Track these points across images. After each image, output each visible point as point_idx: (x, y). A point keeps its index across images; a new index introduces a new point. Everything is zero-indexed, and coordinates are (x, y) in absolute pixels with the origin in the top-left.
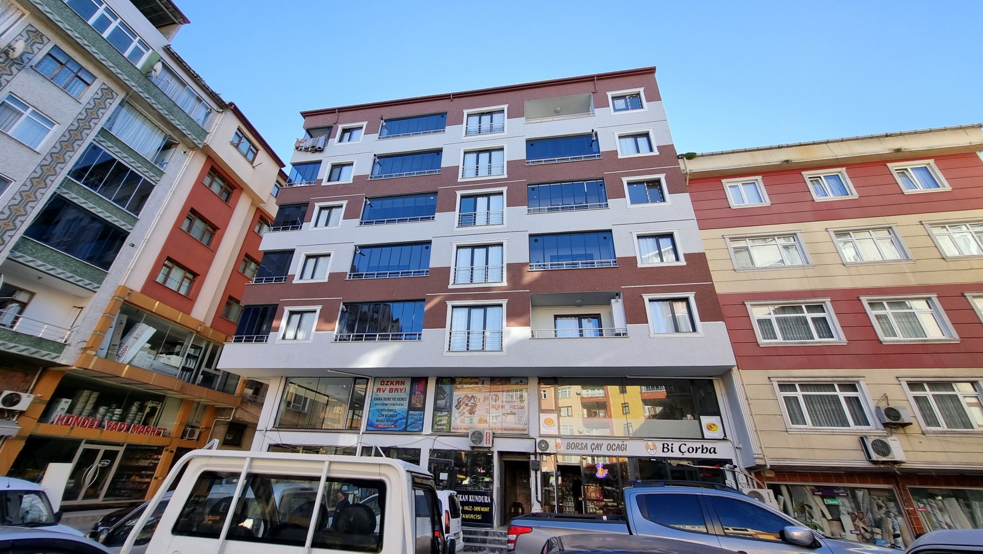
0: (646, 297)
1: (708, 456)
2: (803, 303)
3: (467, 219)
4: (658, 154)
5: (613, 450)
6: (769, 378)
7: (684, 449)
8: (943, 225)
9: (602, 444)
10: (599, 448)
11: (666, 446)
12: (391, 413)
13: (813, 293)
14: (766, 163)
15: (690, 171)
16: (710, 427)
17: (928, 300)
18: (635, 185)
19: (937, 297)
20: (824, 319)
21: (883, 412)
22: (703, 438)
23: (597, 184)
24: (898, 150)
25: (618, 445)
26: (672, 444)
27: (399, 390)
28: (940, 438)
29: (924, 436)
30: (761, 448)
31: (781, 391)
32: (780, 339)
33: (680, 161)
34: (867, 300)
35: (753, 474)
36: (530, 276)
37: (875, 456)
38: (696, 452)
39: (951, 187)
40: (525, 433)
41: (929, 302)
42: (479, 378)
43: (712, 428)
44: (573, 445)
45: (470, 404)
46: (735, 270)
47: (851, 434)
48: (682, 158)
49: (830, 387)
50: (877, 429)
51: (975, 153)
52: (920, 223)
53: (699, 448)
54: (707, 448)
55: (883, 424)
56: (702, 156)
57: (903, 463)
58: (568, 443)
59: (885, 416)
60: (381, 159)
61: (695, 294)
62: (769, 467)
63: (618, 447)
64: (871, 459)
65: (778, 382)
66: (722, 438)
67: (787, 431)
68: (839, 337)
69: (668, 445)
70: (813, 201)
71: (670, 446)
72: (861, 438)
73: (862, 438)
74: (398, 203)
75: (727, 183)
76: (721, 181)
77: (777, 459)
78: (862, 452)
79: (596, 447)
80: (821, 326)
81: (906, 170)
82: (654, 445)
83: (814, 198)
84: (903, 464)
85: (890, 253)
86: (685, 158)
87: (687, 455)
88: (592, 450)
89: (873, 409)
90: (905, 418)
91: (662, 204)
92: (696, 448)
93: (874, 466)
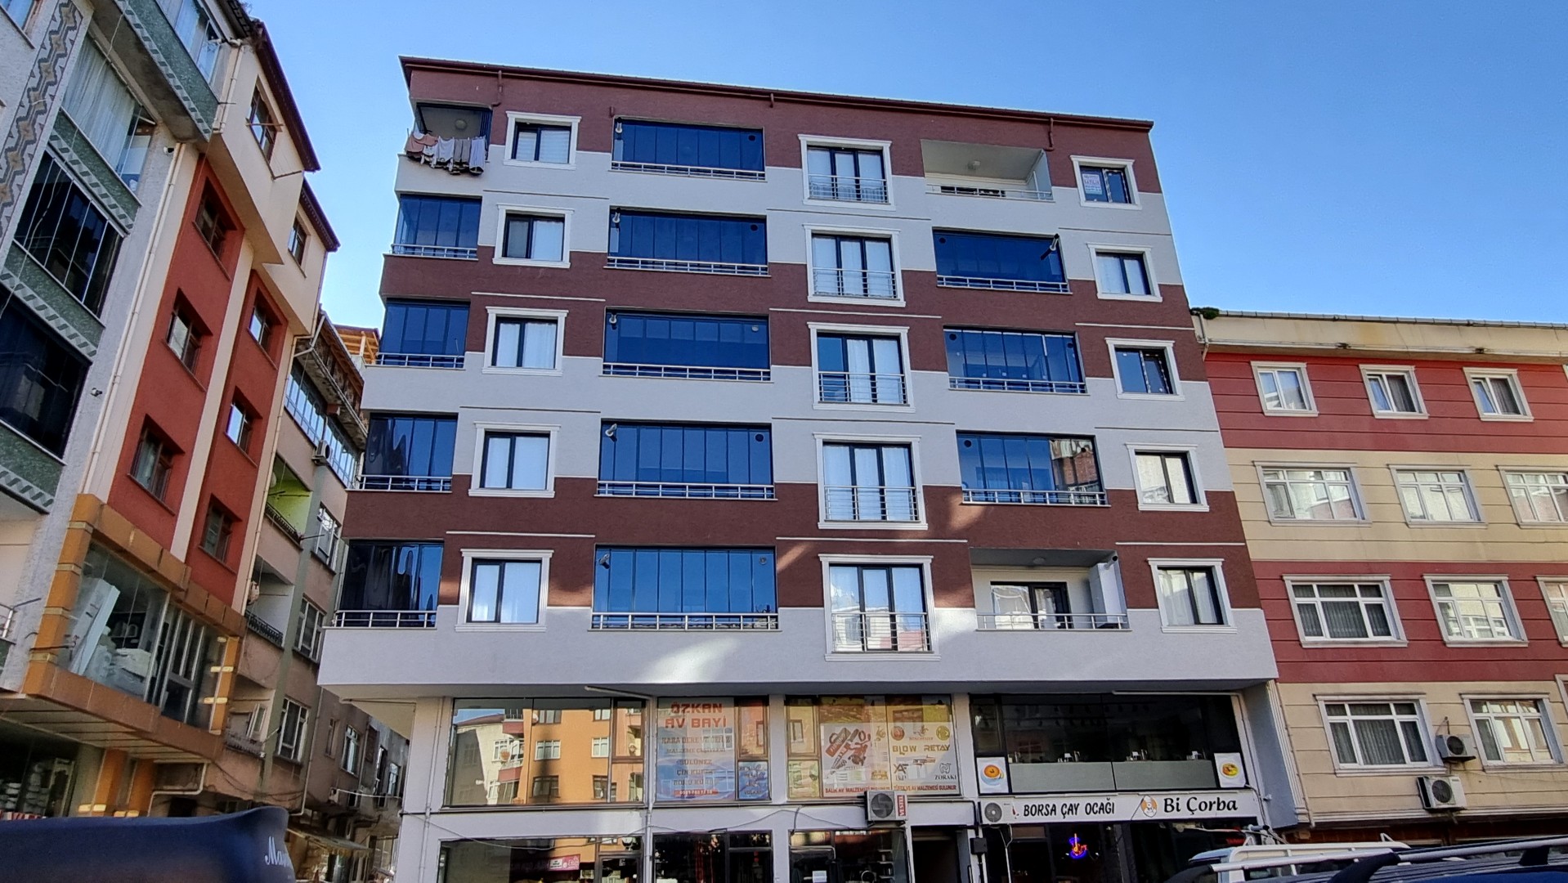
0: (1154, 563)
1: (1226, 814)
2: (1356, 580)
3: (835, 386)
4: (1160, 300)
5: (1095, 813)
6: (1314, 696)
7: (1194, 805)
8: (1519, 472)
9: (1078, 804)
10: (1074, 811)
11: (1169, 802)
12: (703, 767)
13: (1369, 567)
14: (1316, 344)
15: (1210, 340)
16: (1227, 770)
17: (1497, 584)
18: (1125, 354)
19: (1508, 581)
20: (1380, 606)
21: (1446, 742)
22: (1219, 787)
23: (1064, 344)
24: (1480, 351)
25: (1102, 804)
26: (1178, 799)
27: (712, 721)
28: (1501, 775)
29: (1483, 773)
30: (1304, 799)
31: (1330, 714)
32: (1326, 637)
33: (1194, 319)
34: (1433, 581)
35: (1283, 836)
36: (965, 513)
37: (1435, 803)
38: (1210, 809)
39: (1533, 415)
40: (956, 792)
41: (1499, 587)
42: (866, 697)
43: (1229, 771)
44: (1034, 808)
45: (853, 746)
46: (1269, 522)
47: (1408, 774)
48: (1198, 315)
49: (1384, 708)
50: (1436, 766)
51: (1562, 366)
52: (1495, 468)
53: (1214, 803)
54: (1224, 802)
55: (1443, 759)
56: (1227, 316)
57: (1464, 809)
58: (1025, 806)
59: (1448, 749)
60: (625, 218)
61: (1223, 562)
62: (1314, 825)
63: (1102, 808)
64: (1430, 806)
65: (1325, 701)
66: (1243, 786)
67: (1335, 774)
68: (1398, 637)
69: (1172, 801)
70: (1373, 415)
71: (1175, 801)
72: (1419, 779)
73: (1421, 780)
74: (682, 330)
75: (1259, 367)
76: (1249, 363)
77: (1323, 813)
78: (1419, 798)
79: (1069, 810)
80: (1375, 616)
81: (1484, 379)
82: (1153, 802)
83: (1374, 412)
84: (1462, 812)
85: (1459, 509)
86: (1202, 316)
87: (1198, 815)
88: (1064, 814)
89: (1433, 740)
90: (1469, 751)
91: (1169, 397)
92: (1210, 803)
93: (1430, 816)
